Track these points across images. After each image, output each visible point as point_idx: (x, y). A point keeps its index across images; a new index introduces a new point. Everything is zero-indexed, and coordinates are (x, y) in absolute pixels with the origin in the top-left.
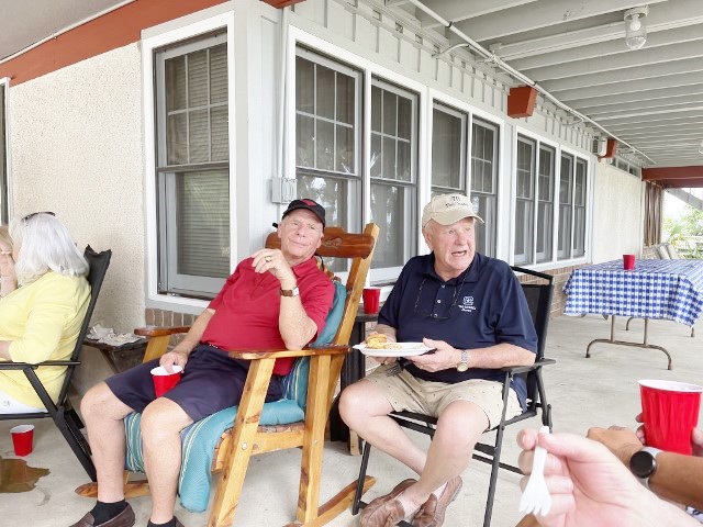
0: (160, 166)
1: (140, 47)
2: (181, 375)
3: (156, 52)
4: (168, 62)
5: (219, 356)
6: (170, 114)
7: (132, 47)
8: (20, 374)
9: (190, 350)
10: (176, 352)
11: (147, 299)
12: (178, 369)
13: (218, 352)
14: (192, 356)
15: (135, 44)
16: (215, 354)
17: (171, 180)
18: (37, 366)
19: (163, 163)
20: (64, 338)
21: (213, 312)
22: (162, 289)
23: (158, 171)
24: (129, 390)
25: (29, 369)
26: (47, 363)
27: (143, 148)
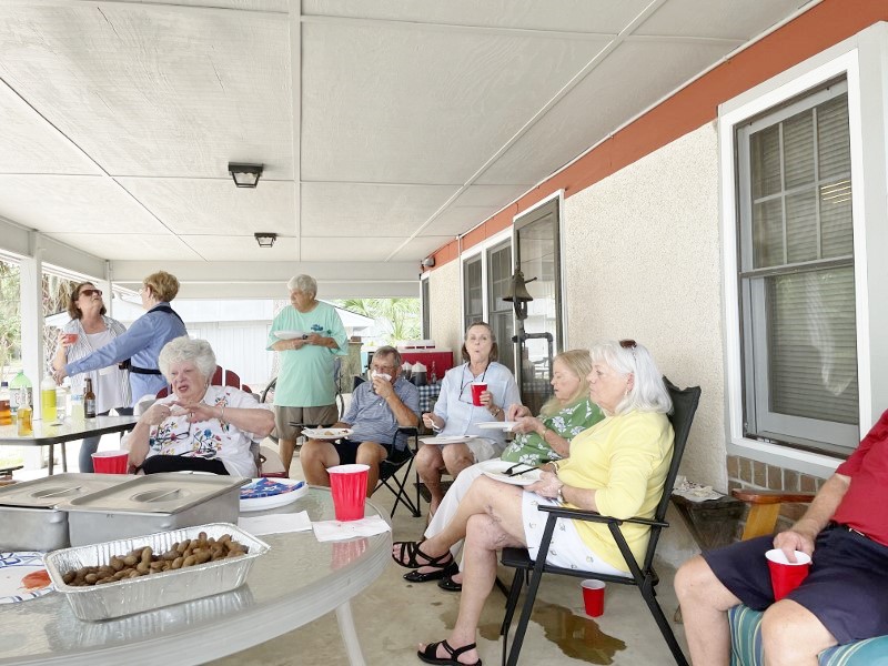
0: (744, 271)
1: (716, 126)
2: (810, 568)
3: (738, 127)
4: (753, 137)
5: (866, 548)
6: (756, 202)
7: (706, 129)
8: (604, 527)
9: (816, 533)
10: (797, 532)
11: (729, 443)
12: (804, 558)
13: (865, 542)
14: (821, 542)
15: (710, 124)
16: (859, 545)
17: (759, 288)
18: (622, 521)
19: (749, 267)
20: (649, 488)
21: (846, 479)
22: (749, 432)
23: (741, 276)
24: (735, 574)
25: (613, 523)
26: (633, 520)
27: (721, 251)
